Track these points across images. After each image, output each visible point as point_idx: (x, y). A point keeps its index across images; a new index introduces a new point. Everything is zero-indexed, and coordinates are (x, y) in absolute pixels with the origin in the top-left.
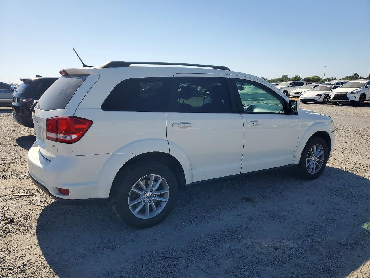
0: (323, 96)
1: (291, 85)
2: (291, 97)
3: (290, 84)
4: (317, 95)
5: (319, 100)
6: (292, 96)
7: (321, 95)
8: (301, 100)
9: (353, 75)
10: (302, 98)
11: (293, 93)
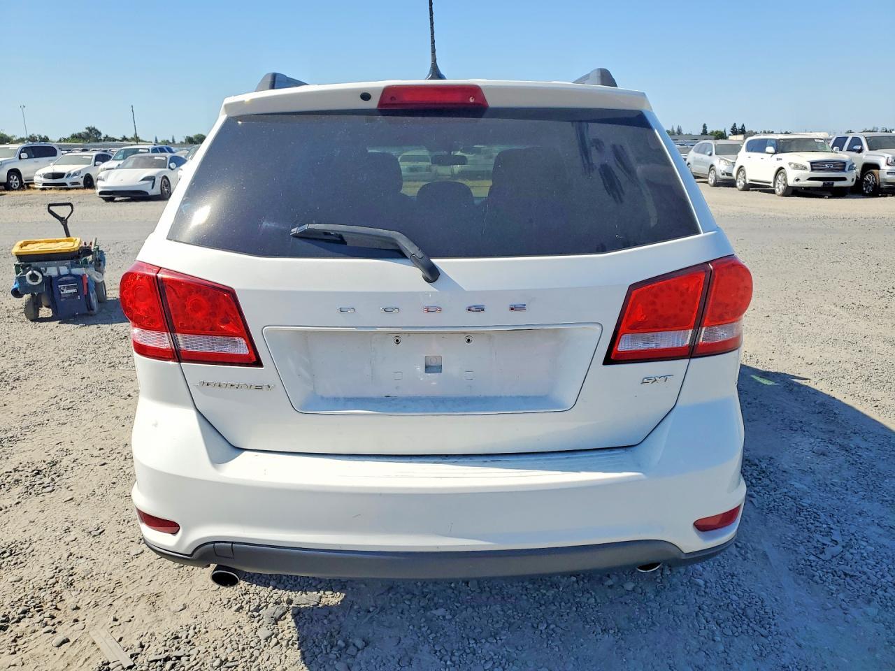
0: (158, 180)
1: (24, 155)
2: (41, 187)
3: (21, 152)
4: (143, 180)
5: (152, 192)
6: (44, 184)
7: (152, 179)
8: (101, 193)
9: (87, 131)
10: (102, 187)
11: (46, 176)
